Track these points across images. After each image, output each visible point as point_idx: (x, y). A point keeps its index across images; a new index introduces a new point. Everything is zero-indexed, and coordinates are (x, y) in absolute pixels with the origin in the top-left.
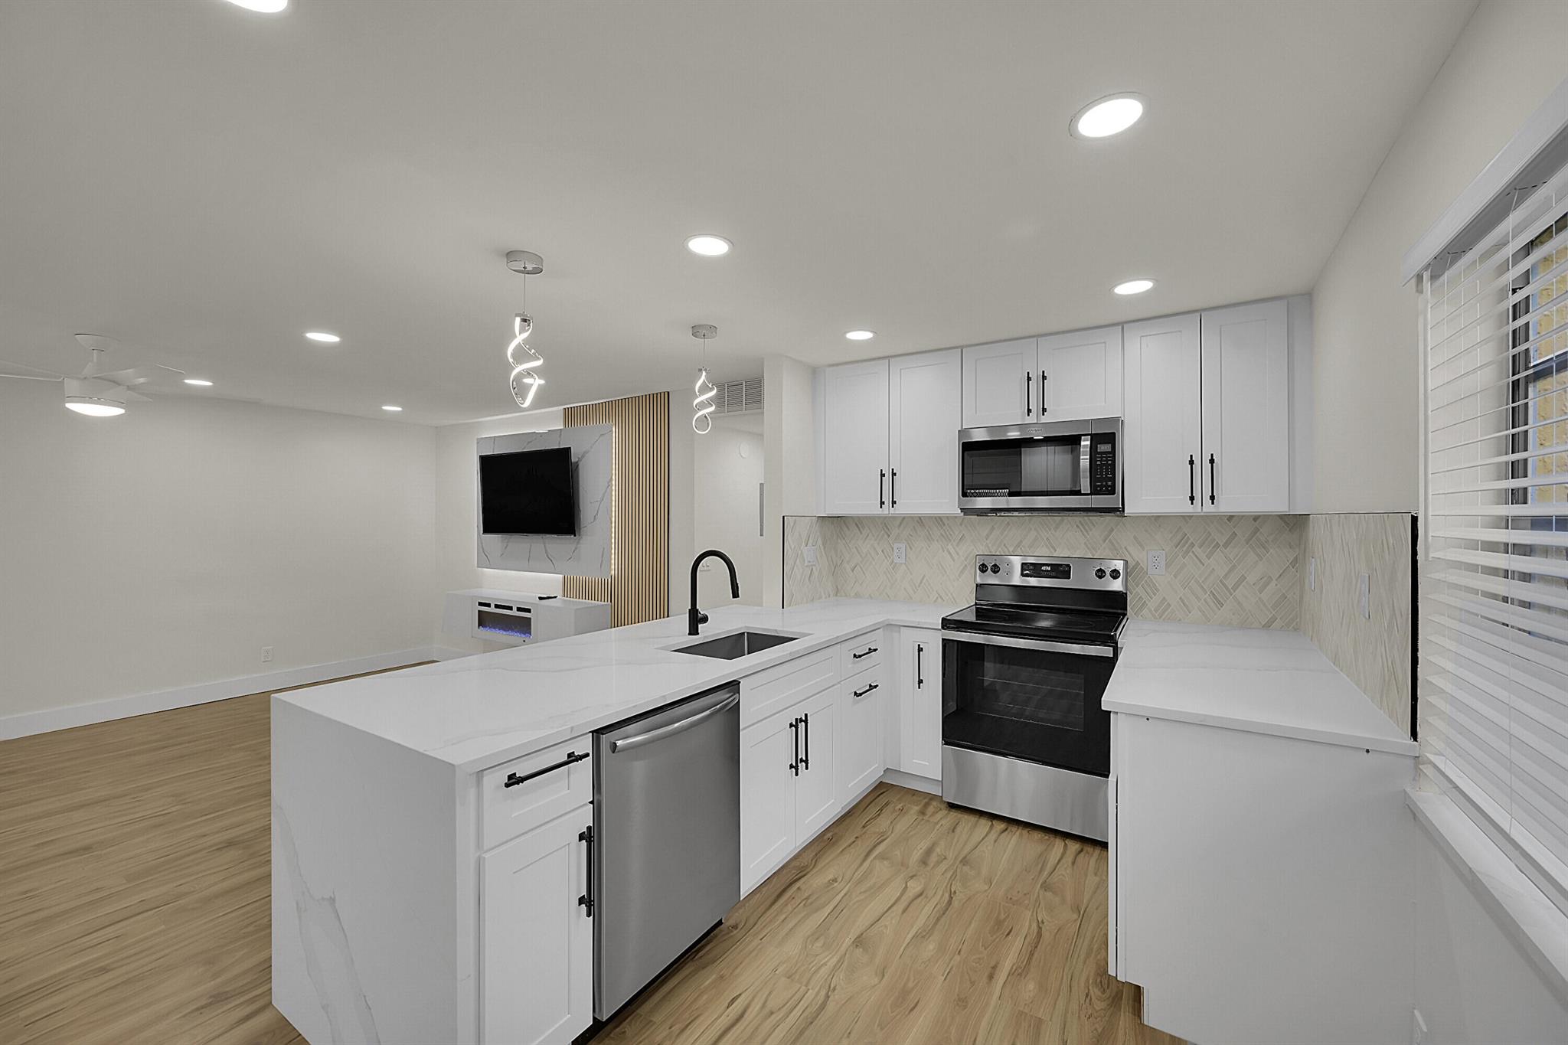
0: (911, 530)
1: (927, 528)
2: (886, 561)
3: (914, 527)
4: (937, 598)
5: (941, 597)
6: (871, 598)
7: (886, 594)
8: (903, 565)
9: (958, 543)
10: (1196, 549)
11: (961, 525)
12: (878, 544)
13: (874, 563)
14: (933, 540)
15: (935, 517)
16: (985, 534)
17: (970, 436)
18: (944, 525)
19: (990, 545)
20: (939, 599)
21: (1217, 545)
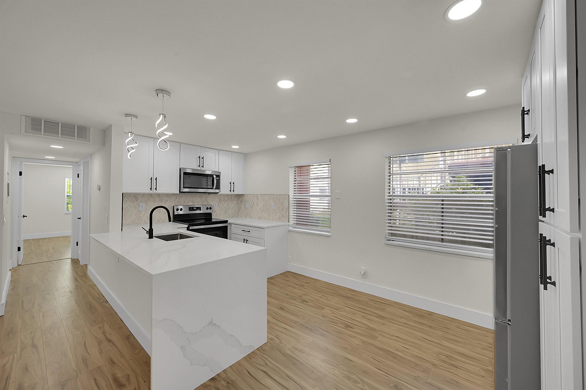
0: (147, 198)
1: (154, 198)
2: (136, 210)
3: (148, 197)
4: (157, 221)
5: (159, 221)
6: (128, 225)
7: (136, 222)
8: (144, 211)
9: (165, 202)
10: (223, 202)
11: (166, 196)
12: (132, 204)
13: (129, 211)
14: (156, 202)
15: (157, 194)
16: (174, 199)
17: (186, 171)
18: (160, 196)
19: (176, 203)
20: (158, 222)
21: (226, 201)
